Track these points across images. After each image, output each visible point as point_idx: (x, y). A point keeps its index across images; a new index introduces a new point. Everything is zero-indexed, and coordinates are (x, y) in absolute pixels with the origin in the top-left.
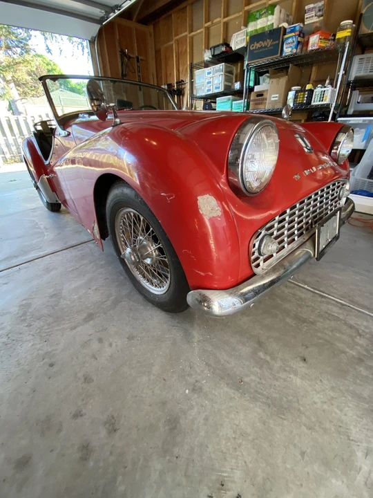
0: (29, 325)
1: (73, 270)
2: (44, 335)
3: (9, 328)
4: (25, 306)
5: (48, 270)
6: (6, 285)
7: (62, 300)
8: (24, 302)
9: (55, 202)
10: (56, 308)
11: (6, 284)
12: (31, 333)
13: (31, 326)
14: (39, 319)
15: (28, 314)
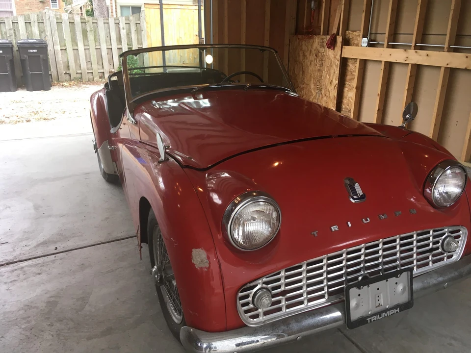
0: (51, 325)
1: (108, 272)
2: (63, 338)
3: (33, 323)
4: (52, 304)
5: (83, 267)
6: (38, 276)
7: (87, 306)
8: (53, 299)
9: (113, 173)
10: (80, 313)
11: (39, 274)
12: (52, 333)
13: (53, 326)
14: (61, 321)
15: (53, 313)
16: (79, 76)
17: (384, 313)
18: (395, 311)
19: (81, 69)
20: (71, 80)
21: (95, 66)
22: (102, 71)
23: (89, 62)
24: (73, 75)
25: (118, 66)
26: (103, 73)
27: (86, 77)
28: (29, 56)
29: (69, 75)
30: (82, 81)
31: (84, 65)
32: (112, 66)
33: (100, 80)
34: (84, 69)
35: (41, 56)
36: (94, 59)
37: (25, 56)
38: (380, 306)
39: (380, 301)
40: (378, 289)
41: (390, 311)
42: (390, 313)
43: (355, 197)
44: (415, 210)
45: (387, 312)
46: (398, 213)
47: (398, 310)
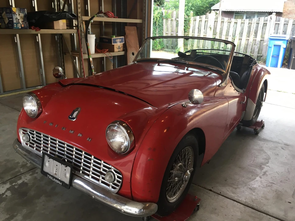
17: (55, 179)
18: (60, 183)
38: (56, 175)
39: (57, 173)
40: (57, 165)
41: (58, 181)
42: (57, 181)
43: (70, 117)
44: (90, 139)
45: (56, 180)
46: (80, 135)
47: (61, 184)
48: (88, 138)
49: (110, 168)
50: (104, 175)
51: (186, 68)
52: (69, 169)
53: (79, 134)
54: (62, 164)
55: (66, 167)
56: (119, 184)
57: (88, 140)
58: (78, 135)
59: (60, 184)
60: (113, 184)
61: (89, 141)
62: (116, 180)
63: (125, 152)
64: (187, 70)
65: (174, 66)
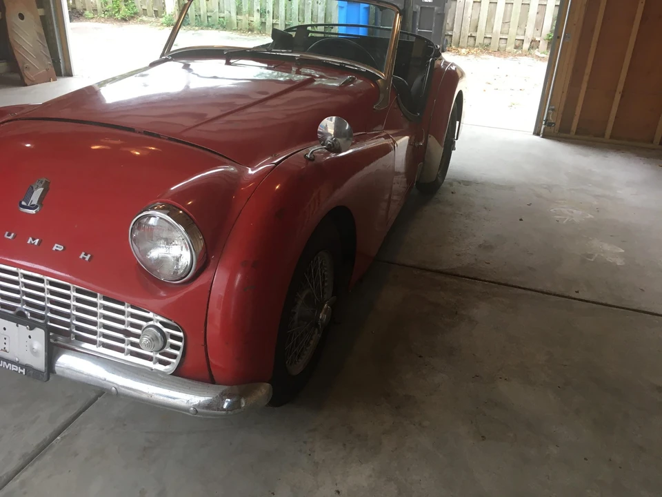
16: (487, 41)
17: (5, 363)
18: (20, 370)
19: (492, 32)
20: (474, 47)
21: (513, 30)
22: (521, 38)
23: (506, 22)
24: (480, 40)
25: (549, 33)
26: (523, 40)
27: (495, 44)
28: (421, 8)
29: (475, 38)
30: (489, 50)
31: (498, 26)
32: (538, 33)
33: (515, 50)
34: (497, 32)
35: (436, 8)
36: (515, 19)
37: (417, 7)
38: (6, 351)
39: (6, 346)
40: (5, 329)
41: (13, 366)
42: (14, 368)
43: (23, 203)
44: (89, 256)
45: (9, 364)
46: (58, 247)
47: (24, 371)
48: (83, 253)
49: (151, 320)
50: (137, 336)
51: (294, 69)
52: (40, 334)
53: (56, 245)
54: (18, 323)
55: (31, 329)
56: (178, 353)
57: (84, 258)
58: (54, 248)
59: (21, 373)
60: (161, 354)
61: (87, 259)
62: (168, 345)
63: (184, 277)
64: (298, 73)
65: (266, 66)
